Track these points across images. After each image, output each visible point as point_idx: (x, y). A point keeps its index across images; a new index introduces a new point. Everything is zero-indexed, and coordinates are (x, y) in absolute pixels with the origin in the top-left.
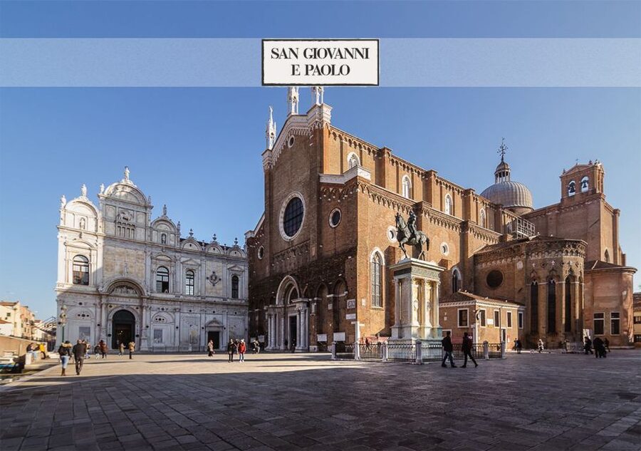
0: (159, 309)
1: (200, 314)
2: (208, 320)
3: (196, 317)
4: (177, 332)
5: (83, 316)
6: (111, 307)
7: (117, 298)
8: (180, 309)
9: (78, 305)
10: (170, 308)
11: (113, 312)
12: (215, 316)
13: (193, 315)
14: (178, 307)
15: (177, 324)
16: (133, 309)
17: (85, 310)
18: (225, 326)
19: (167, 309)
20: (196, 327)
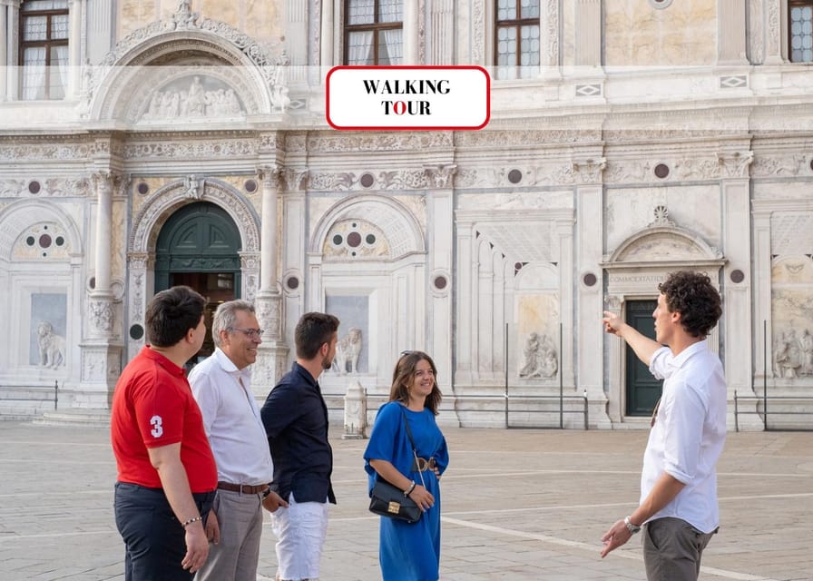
0: (348, 179)
1: (573, 188)
2: (622, 228)
3: (545, 215)
4: (442, 306)
5: (45, 241)
6: (143, 189)
7: (165, 145)
8: (456, 174)
9: (26, 194)
10: (404, 169)
11: (151, 218)
12: (669, 197)
13: (528, 201)
14: (446, 159)
15: (442, 265)
16: (229, 191)
17: (48, 213)
18: (741, 261)
19: (389, 177)
20: (550, 277)
